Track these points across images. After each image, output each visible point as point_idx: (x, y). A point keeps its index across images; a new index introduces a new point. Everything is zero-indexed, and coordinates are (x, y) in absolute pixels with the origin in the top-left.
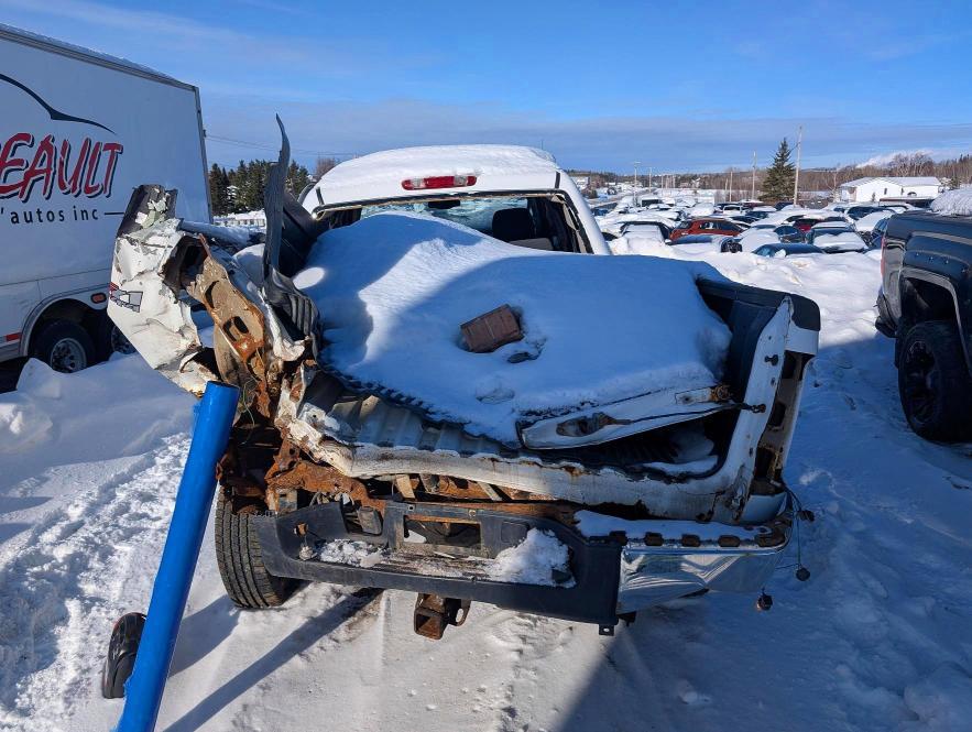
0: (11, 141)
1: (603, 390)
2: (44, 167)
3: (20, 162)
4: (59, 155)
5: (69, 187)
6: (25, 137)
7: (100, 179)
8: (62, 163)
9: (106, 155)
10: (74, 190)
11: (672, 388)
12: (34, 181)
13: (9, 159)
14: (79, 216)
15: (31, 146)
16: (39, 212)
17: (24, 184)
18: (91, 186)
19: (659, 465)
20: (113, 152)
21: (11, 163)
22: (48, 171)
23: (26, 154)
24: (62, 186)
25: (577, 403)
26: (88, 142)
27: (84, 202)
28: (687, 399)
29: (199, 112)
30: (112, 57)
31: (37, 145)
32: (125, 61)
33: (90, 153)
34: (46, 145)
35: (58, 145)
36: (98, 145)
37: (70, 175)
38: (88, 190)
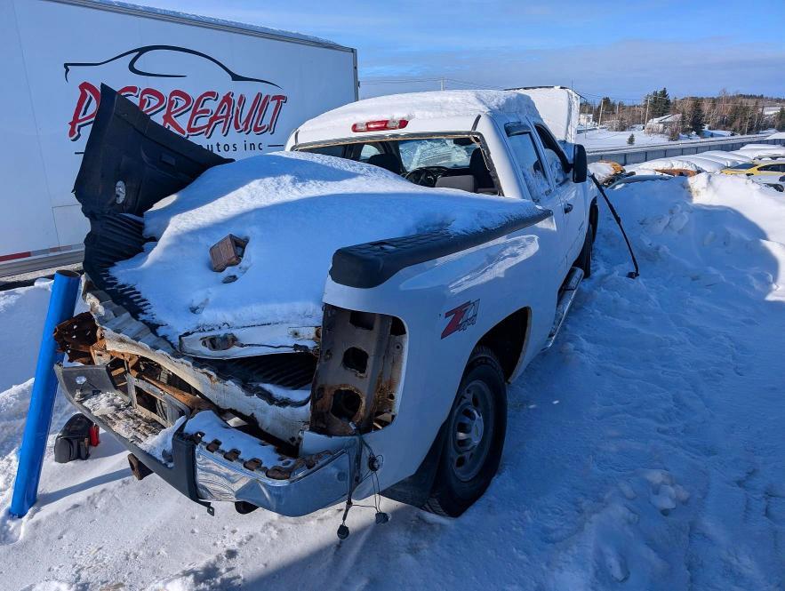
0: (201, 97)
1: (240, 315)
2: (224, 114)
3: (207, 111)
4: (236, 105)
5: (242, 127)
6: (212, 94)
7: (267, 121)
8: (238, 111)
9: (272, 105)
10: (246, 128)
11: (287, 322)
12: (216, 124)
13: (199, 109)
14: (248, 146)
15: (216, 100)
16: (218, 145)
17: (209, 126)
18: (259, 126)
19: (268, 387)
20: (279, 102)
21: (201, 112)
22: (227, 117)
23: (212, 105)
24: (237, 127)
25: (220, 323)
26: (259, 95)
27: (253, 137)
28: (296, 334)
29: (356, 68)
30: (287, 32)
31: (220, 99)
32: (297, 34)
33: (260, 103)
34: (227, 99)
35: (236, 98)
36: (267, 97)
37: (243, 119)
38: (256, 129)
